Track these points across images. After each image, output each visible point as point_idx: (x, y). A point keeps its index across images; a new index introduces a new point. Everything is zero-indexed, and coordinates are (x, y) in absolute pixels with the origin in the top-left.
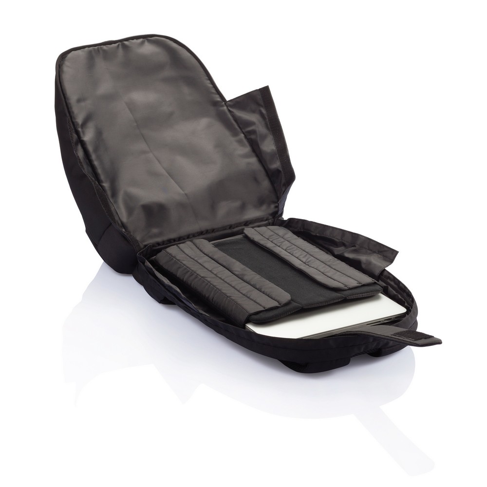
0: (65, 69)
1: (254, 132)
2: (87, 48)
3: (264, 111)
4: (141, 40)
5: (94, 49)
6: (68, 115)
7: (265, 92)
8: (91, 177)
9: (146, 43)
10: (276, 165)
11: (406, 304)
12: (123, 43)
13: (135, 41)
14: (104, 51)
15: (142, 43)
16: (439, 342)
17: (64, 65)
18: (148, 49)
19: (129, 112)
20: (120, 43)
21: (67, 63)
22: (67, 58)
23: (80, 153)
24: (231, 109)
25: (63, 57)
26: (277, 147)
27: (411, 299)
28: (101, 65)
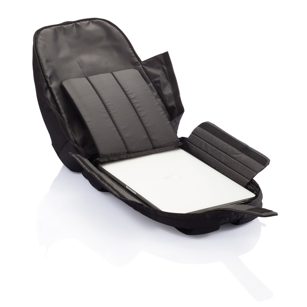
0: (39, 40)
1: (159, 82)
2: (53, 27)
3: (165, 68)
4: (88, 21)
5: (58, 28)
6: (41, 70)
7: (166, 56)
8: (55, 111)
9: (91, 24)
10: (172, 103)
11: (255, 192)
12: (76, 24)
13: (84, 22)
14: (64, 29)
15: (89, 23)
16: (276, 214)
17: (38, 38)
18: (92, 27)
19: (80, 68)
20: (74, 23)
21: (40, 37)
22: (40, 33)
23: (49, 96)
24: (144, 67)
25: (38, 33)
26: (173, 91)
27: (258, 189)
28: (62, 37)
